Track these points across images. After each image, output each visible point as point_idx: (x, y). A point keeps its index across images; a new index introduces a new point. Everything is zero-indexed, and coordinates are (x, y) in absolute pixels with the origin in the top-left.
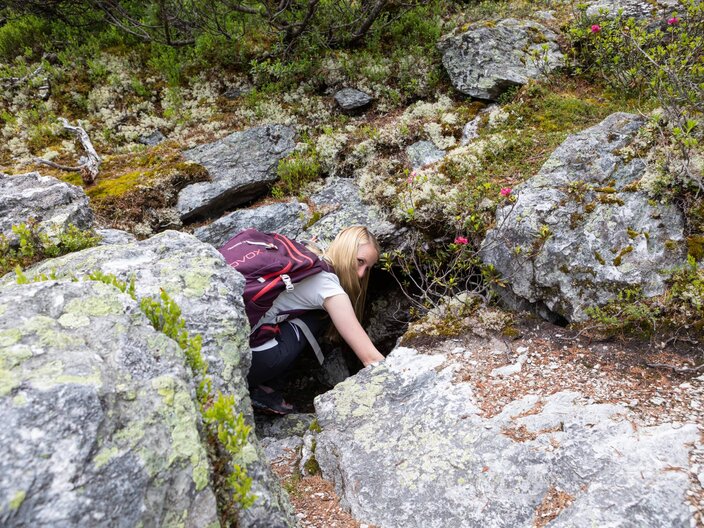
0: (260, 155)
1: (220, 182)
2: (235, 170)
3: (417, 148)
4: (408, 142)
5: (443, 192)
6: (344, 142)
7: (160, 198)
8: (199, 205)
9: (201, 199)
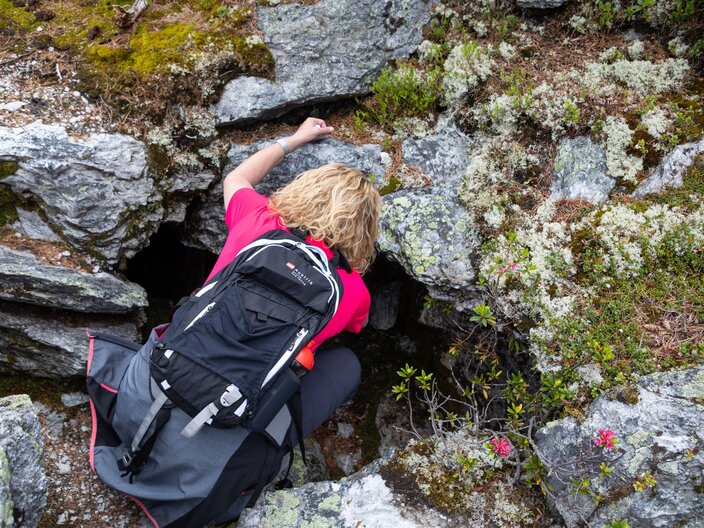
0: (360, 50)
1: (286, 85)
2: (314, 66)
3: (577, 151)
4: (571, 133)
5: (552, 293)
6: (484, 78)
7: (195, 91)
8: (245, 114)
9: (249, 106)
